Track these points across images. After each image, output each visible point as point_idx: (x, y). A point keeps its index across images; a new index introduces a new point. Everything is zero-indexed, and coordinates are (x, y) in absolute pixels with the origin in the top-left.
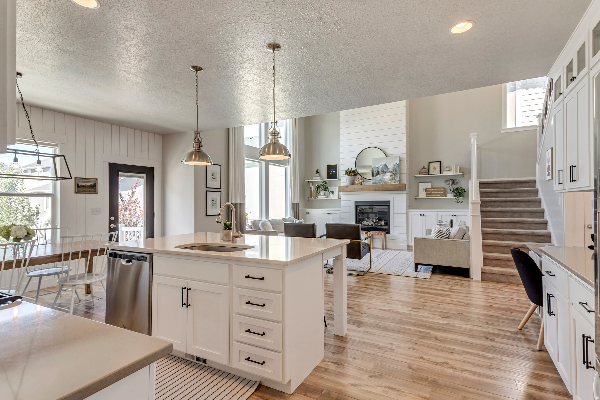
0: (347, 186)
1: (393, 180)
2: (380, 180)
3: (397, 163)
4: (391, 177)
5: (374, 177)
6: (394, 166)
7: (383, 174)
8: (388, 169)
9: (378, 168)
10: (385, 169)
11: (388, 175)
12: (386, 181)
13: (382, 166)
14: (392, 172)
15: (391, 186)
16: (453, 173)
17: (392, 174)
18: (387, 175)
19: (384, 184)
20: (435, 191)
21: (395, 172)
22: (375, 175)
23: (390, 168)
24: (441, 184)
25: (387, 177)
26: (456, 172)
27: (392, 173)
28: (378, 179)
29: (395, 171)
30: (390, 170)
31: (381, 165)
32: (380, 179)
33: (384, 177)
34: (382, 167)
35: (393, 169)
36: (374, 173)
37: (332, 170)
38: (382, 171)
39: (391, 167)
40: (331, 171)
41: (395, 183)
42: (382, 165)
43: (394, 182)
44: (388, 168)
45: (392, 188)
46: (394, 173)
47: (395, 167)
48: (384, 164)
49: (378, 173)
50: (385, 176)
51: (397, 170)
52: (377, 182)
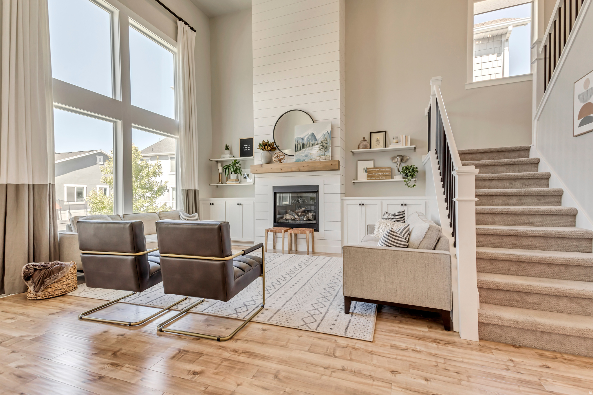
0: (261, 165)
1: (322, 155)
2: (306, 156)
3: (328, 132)
4: (320, 151)
5: (298, 152)
6: (324, 136)
7: (309, 147)
8: (316, 140)
9: (303, 139)
10: (312, 141)
11: (316, 148)
12: (313, 157)
13: (308, 136)
14: (321, 144)
15: (319, 164)
16: (403, 146)
17: (321, 147)
18: (314, 149)
19: (310, 161)
20: (378, 171)
21: (326, 145)
22: (298, 150)
23: (319, 139)
24: (385, 162)
25: (315, 152)
26: (406, 145)
27: (322, 145)
28: (303, 155)
29: (326, 143)
30: (319, 142)
31: (307, 135)
32: (305, 154)
33: (311, 152)
34: (308, 138)
35: (322, 140)
36: (297, 146)
37: (247, 145)
38: (309, 143)
39: (320, 137)
40: (245, 147)
41: (325, 159)
42: (308, 134)
43: (324, 158)
44: (316, 138)
45: (321, 166)
46: (324, 146)
47: (326, 136)
48: (311, 133)
49: (303, 146)
50: (312, 150)
51: (328, 141)
52: (301, 160)
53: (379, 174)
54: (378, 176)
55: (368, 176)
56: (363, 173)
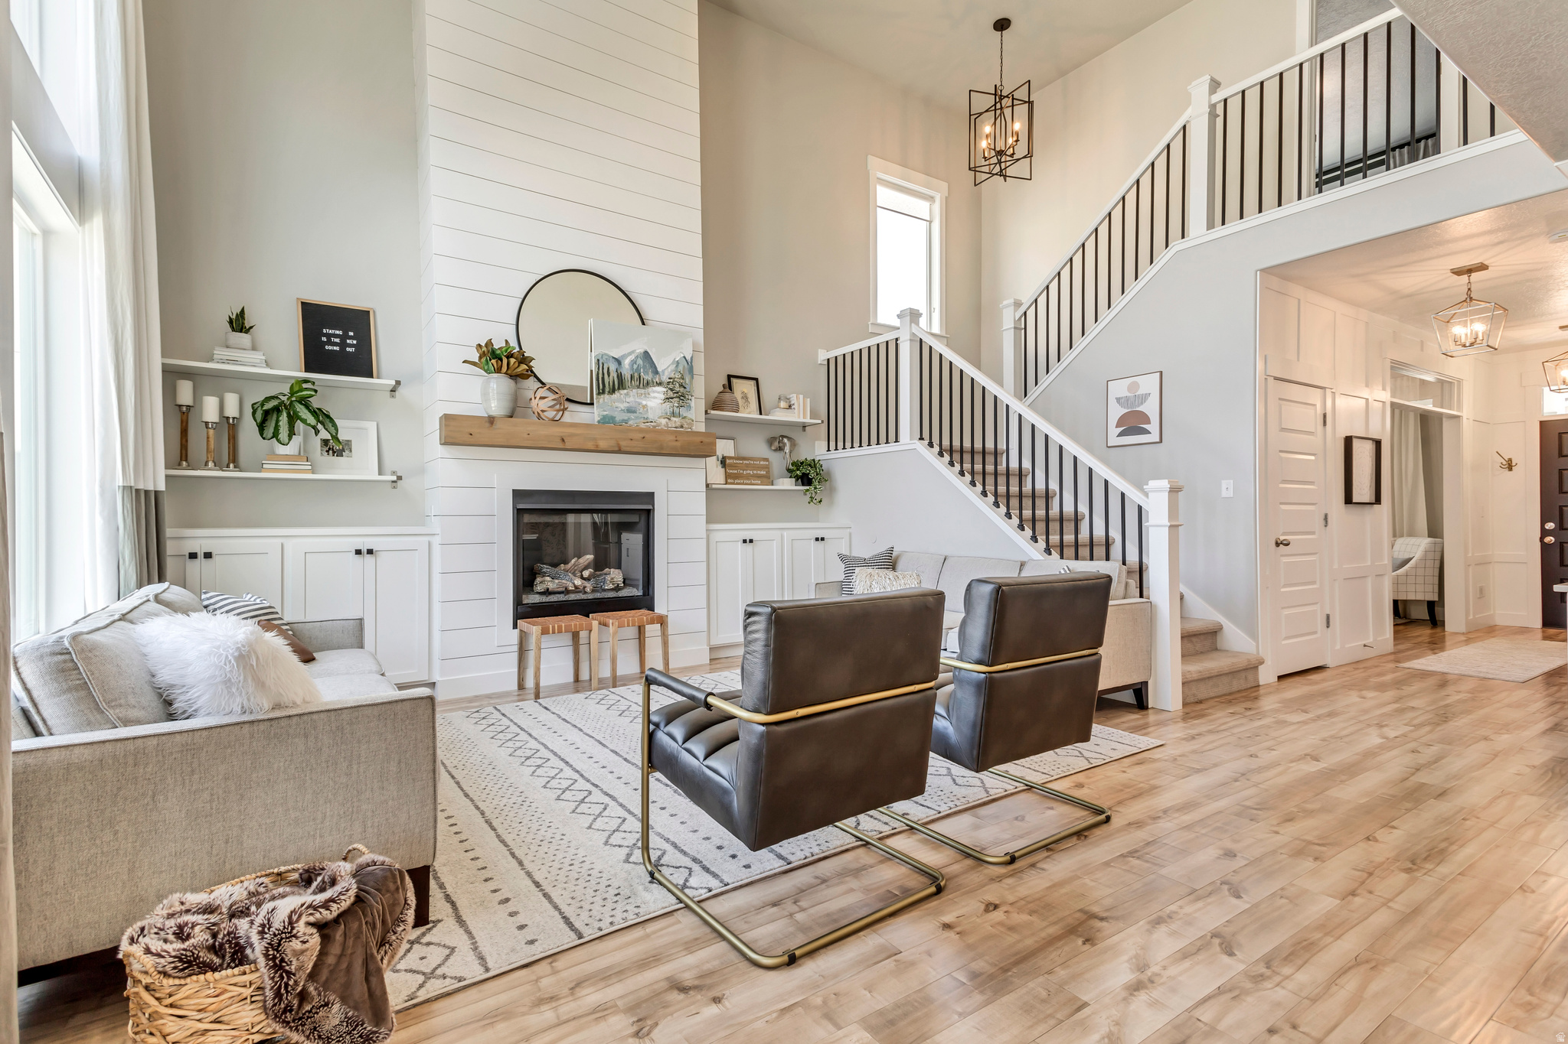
0: (491, 420)
1: (673, 414)
2: (630, 410)
3: (684, 357)
4: (668, 405)
5: (606, 396)
6: (677, 366)
7: (638, 387)
8: (656, 372)
9: (619, 362)
10: (646, 373)
11: (656, 395)
12: (651, 416)
13: (632, 357)
14: (671, 386)
15: (672, 438)
17: (671, 394)
18: (652, 395)
19: (643, 426)
20: (748, 466)
21: (682, 389)
22: (607, 390)
23: (663, 371)
24: (757, 448)
25: (654, 402)
27: (672, 390)
28: (623, 406)
29: (681, 386)
30: (665, 379)
31: (630, 354)
32: (627, 405)
33: (644, 403)
34: (634, 362)
35: (672, 376)
36: (603, 378)
37: (341, 333)
38: (636, 376)
39: (665, 365)
40: (329, 336)
41: (682, 427)
42: (633, 352)
43: (678, 424)
44: (655, 367)
45: (678, 444)
46: (679, 393)
47: (681, 368)
48: (642, 351)
49: (621, 384)
50: (647, 395)
51: (687, 381)
52: (618, 419)
53: (748, 472)
54: (748, 477)
55: (727, 476)
56: (717, 467)
